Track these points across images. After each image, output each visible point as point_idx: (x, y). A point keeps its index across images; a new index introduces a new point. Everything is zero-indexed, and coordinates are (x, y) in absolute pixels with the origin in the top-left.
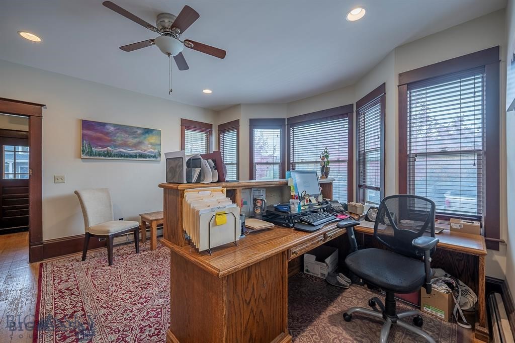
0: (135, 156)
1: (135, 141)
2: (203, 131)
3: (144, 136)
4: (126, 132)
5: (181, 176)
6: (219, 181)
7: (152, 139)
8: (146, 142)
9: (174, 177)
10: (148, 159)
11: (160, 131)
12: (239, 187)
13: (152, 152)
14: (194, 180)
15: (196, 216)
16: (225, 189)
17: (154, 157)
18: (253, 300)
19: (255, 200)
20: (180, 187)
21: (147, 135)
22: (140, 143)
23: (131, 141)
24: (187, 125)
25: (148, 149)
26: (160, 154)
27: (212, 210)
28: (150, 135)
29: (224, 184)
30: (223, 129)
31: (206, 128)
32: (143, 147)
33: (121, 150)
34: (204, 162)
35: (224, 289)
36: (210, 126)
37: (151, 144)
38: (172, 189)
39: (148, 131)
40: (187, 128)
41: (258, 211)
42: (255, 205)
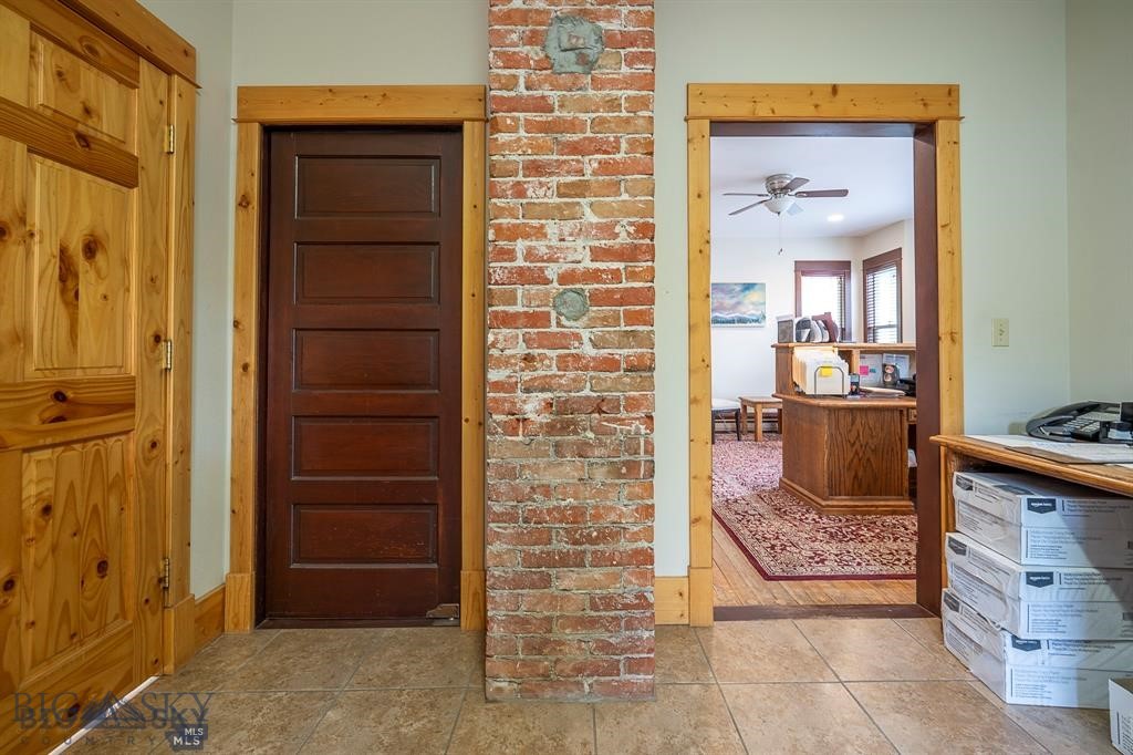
0: (732, 321)
1: (734, 301)
2: (834, 274)
3: (743, 294)
4: (722, 291)
5: (791, 336)
6: (830, 341)
7: (753, 296)
8: (746, 301)
9: (785, 337)
10: (748, 324)
11: (763, 285)
12: (855, 348)
13: (753, 315)
14: (804, 340)
15: (803, 367)
16: (836, 350)
17: (757, 321)
18: (857, 443)
19: (884, 366)
20: (790, 345)
21: (747, 292)
22: (739, 303)
23: (729, 302)
24: (804, 269)
25: (748, 310)
26: (764, 317)
27: (818, 363)
28: (752, 292)
29: (835, 344)
30: (872, 266)
31: (841, 269)
32: (742, 309)
33: (717, 314)
34: (813, 323)
35: (825, 421)
36: (847, 265)
37: (753, 304)
38: (784, 347)
39: (748, 287)
40: (804, 273)
41: (889, 379)
42: (884, 372)
